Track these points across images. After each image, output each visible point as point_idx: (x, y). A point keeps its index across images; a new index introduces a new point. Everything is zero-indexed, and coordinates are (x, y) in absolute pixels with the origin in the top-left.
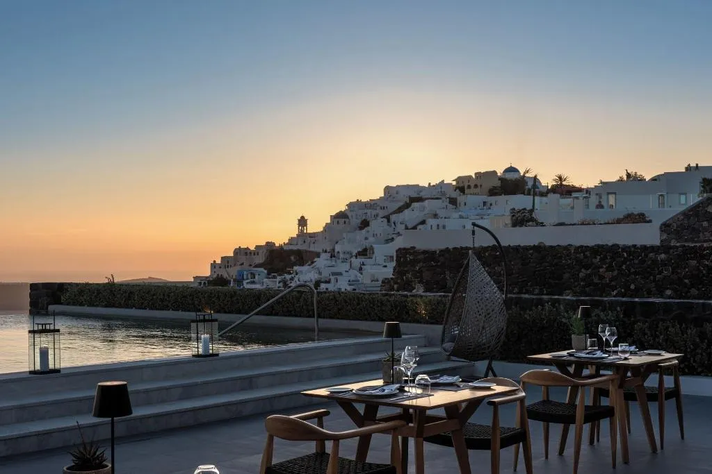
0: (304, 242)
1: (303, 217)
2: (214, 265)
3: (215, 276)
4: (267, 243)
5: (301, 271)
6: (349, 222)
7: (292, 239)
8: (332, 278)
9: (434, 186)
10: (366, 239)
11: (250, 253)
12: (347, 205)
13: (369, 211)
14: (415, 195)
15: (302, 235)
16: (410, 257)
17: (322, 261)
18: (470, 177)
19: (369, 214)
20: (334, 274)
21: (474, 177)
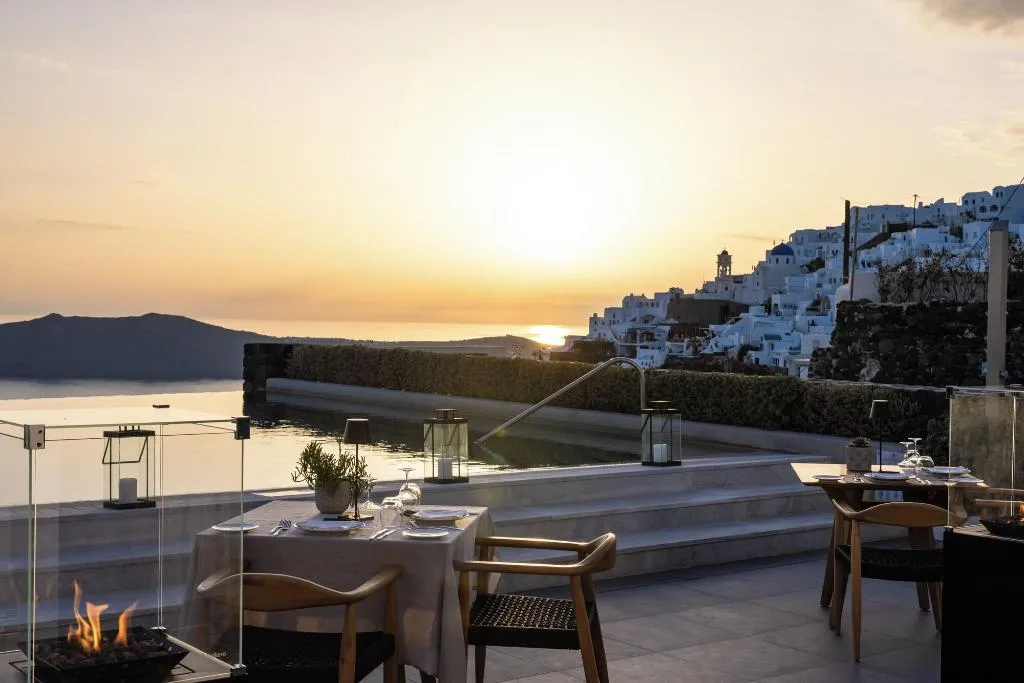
0: (726, 289)
1: (725, 253)
2: (594, 321)
3: (596, 336)
4: (672, 289)
5: (720, 333)
6: (794, 262)
7: (707, 285)
8: (765, 343)
9: (927, 207)
10: (819, 285)
11: (647, 304)
12: (792, 235)
13: (825, 246)
14: (896, 220)
15: (723, 278)
16: (858, 316)
17: (751, 317)
18: (986, 193)
19: (825, 249)
20: (768, 337)
21: (991, 193)
